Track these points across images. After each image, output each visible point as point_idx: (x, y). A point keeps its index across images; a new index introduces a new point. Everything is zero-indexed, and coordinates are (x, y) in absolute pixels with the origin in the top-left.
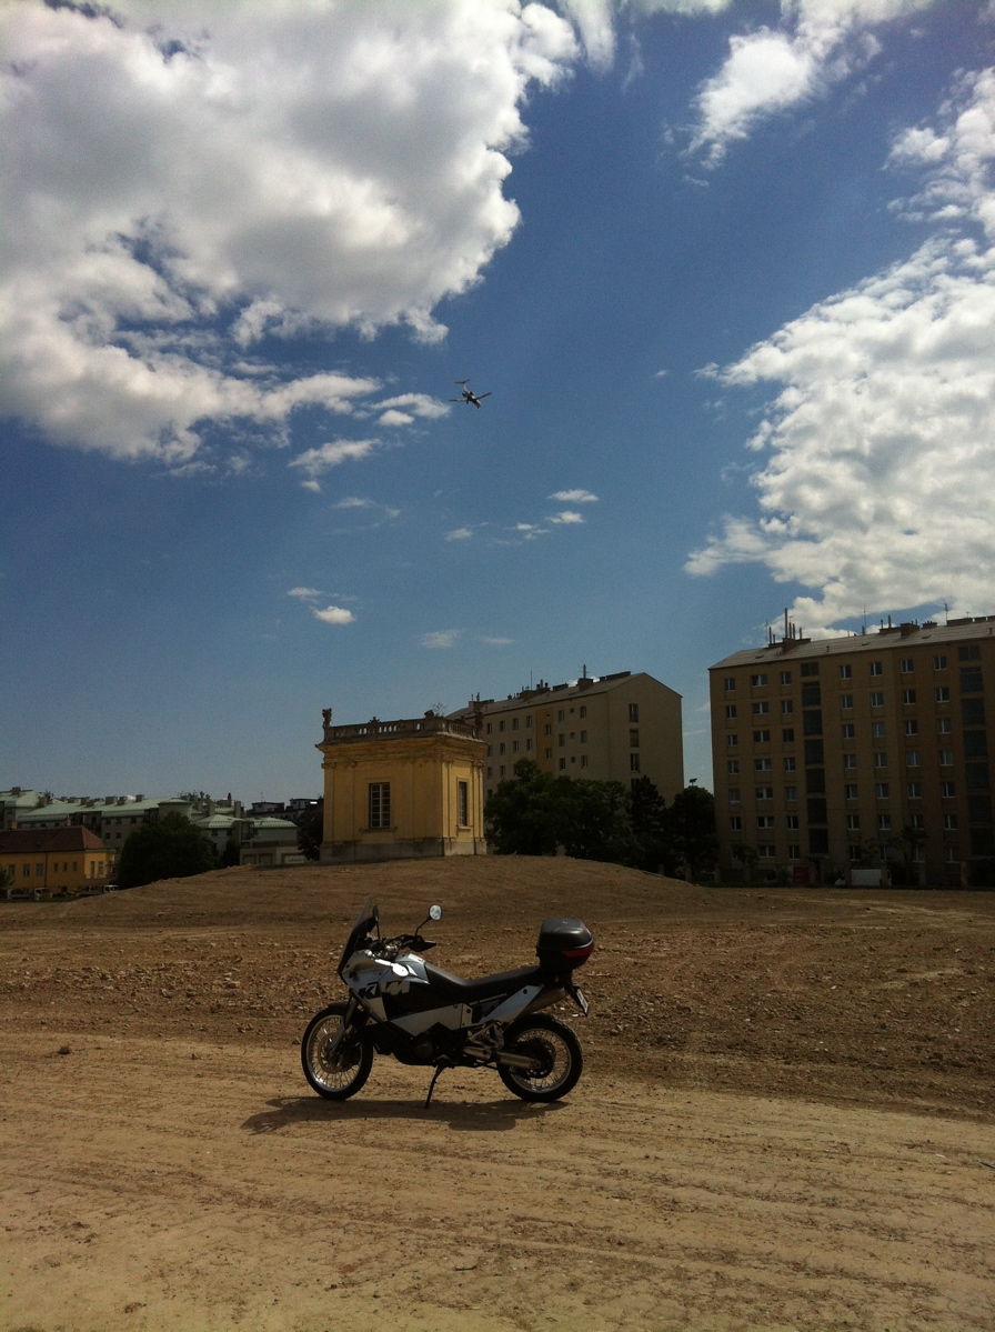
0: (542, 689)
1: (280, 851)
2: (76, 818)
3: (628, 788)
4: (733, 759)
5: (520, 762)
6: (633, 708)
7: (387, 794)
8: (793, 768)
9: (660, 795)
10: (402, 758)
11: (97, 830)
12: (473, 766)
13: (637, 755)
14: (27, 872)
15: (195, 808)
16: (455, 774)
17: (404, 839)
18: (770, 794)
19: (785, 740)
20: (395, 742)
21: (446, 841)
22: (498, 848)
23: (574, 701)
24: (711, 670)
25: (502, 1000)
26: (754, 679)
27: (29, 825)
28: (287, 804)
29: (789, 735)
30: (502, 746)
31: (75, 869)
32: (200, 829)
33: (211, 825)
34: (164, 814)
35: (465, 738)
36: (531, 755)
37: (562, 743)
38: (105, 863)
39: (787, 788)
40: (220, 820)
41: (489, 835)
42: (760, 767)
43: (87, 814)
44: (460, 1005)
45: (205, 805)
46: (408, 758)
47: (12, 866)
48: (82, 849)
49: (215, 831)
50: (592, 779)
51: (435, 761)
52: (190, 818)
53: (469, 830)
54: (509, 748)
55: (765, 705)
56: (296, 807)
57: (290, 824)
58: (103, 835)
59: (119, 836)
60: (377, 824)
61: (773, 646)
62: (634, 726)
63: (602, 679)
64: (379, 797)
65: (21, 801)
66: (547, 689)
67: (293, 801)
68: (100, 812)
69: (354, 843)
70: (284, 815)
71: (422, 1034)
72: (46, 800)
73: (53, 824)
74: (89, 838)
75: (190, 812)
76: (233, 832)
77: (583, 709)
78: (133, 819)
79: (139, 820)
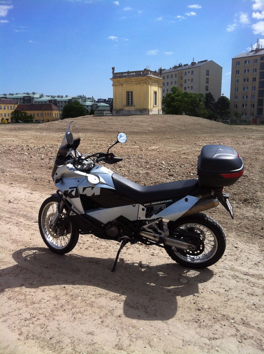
0: (180, 66)
1: (105, 112)
2: (50, 101)
3: (205, 96)
4: (237, 87)
5: (173, 87)
6: (208, 71)
7: (132, 95)
8: (254, 89)
9: (214, 98)
10: (136, 83)
11: (56, 105)
12: (159, 86)
13: (208, 86)
14: (38, 115)
15: (82, 99)
16: (153, 89)
17: (137, 109)
18: (247, 97)
19: (253, 81)
20: (134, 78)
21: (150, 110)
22: (165, 113)
23: (190, 69)
24: (232, 59)
25: (168, 204)
26: (246, 62)
27: (38, 103)
28: (107, 99)
29: (254, 79)
30: (168, 83)
31: (51, 115)
32: (83, 105)
33: (86, 104)
34: (73, 101)
35: (156, 77)
36: (176, 86)
37: (185, 82)
38: (59, 114)
39: (252, 96)
40: (88, 103)
41: (163, 109)
42: (244, 89)
43: (53, 100)
44: (137, 205)
45: (84, 99)
46: (138, 83)
47: (34, 114)
48: (52, 109)
49: (87, 106)
50: (194, 93)
51: (146, 84)
52: (80, 102)
53: (157, 107)
54: (170, 84)
55: (248, 70)
56: (109, 100)
57: (108, 105)
58: (58, 106)
59: (62, 106)
60: (129, 104)
61: (252, 51)
62: (207, 77)
63: (199, 62)
64: (130, 95)
65: (35, 96)
66: (182, 66)
67: (109, 99)
68: (56, 100)
69: (122, 110)
70: (106, 103)
71: (110, 223)
72: (42, 96)
73: (44, 103)
74: (53, 106)
75: (80, 100)
76: (92, 107)
77: (192, 72)
78: (65, 102)
79: (67, 102)
